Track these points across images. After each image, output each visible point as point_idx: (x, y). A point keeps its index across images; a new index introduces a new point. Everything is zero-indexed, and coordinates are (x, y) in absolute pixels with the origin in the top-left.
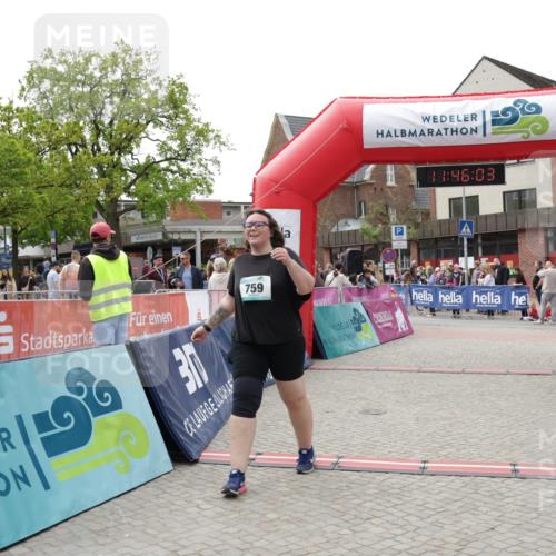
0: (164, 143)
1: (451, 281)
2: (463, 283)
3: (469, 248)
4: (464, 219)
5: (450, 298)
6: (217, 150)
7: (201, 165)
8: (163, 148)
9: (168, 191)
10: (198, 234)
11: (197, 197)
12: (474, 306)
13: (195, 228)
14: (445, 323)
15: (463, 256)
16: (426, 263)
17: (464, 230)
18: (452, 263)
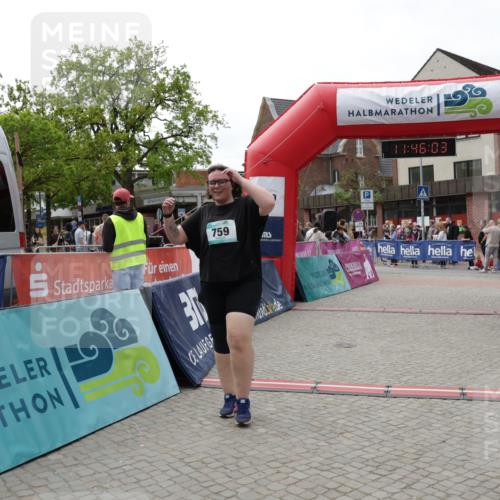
0: (171, 122)
1: (410, 237)
2: (421, 239)
3: (426, 210)
4: (421, 185)
5: (410, 251)
6: (215, 127)
7: (201, 140)
8: (170, 126)
9: (174, 162)
10: (199, 198)
11: (198, 167)
12: (430, 258)
13: (196, 193)
14: (404, 271)
15: (420, 215)
17: (421, 194)
18: (410, 222)
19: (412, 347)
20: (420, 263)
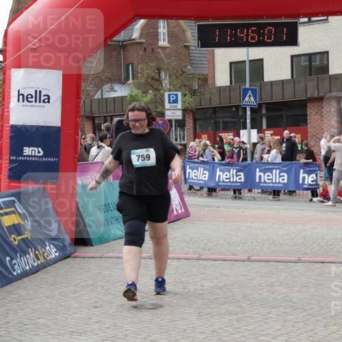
2: (245, 159)
3: (252, 120)
4: (248, 86)
5: (230, 176)
12: (258, 186)
14: (224, 205)
15: (245, 128)
16: (203, 136)
17: (247, 99)
18: (231, 137)
19: (241, 307)
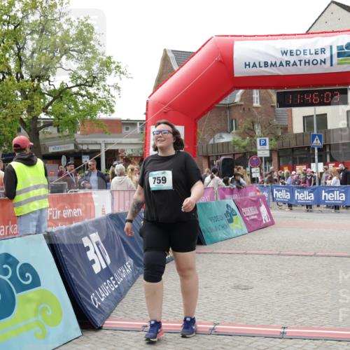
1: (305, 183)
2: (315, 184)
3: (319, 156)
4: (315, 132)
5: (304, 196)
12: (324, 202)
14: (300, 216)
15: (314, 162)
16: (285, 168)
17: (315, 142)
18: (305, 168)
19: (307, 288)
20: (315, 208)
